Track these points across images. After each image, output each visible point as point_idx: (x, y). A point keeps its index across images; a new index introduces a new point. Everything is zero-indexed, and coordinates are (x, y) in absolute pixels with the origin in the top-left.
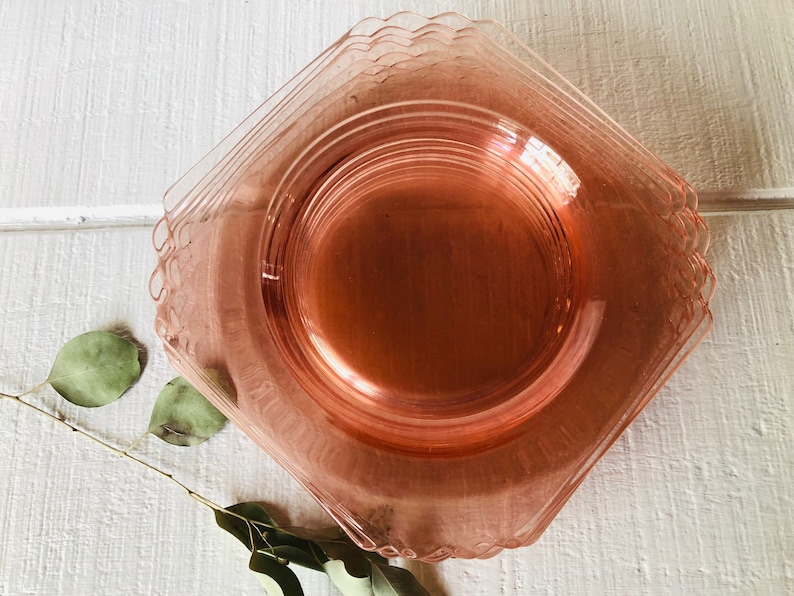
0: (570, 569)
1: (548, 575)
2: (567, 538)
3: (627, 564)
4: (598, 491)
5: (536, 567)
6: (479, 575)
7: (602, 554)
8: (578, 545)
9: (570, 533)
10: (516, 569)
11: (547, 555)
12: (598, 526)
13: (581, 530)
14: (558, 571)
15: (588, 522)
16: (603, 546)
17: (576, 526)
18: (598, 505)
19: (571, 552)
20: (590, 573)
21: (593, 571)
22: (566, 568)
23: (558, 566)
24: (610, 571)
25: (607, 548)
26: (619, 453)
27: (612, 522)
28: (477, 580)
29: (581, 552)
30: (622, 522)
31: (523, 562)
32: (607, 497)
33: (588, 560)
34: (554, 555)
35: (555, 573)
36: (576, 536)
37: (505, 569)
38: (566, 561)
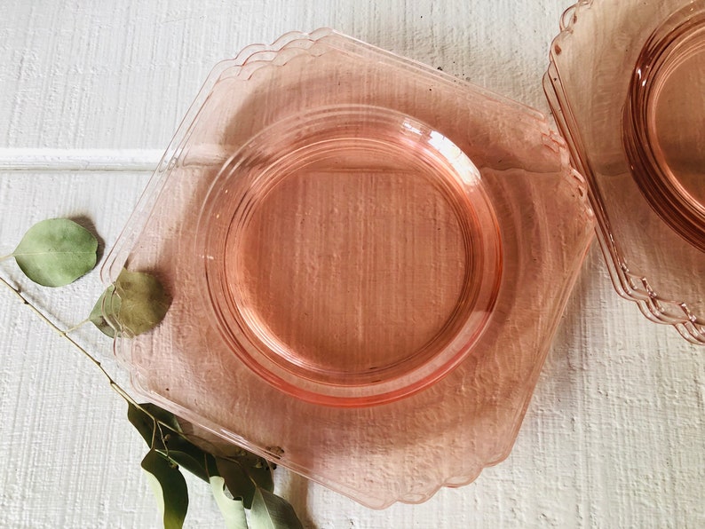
0: (645, 518)
1: (624, 522)
2: (642, 488)
3: (699, 515)
4: (673, 444)
5: (611, 514)
6: (557, 518)
7: (676, 505)
8: (653, 495)
9: (645, 483)
10: (593, 515)
11: (622, 503)
12: (672, 478)
13: (656, 481)
14: (633, 519)
15: (663, 474)
16: (677, 497)
17: (651, 477)
18: (673, 457)
19: (646, 502)
20: (664, 522)
21: (667, 521)
22: (641, 517)
23: (633, 514)
24: (683, 521)
25: (680, 499)
26: (693, 409)
27: (685, 475)
28: (554, 523)
29: (656, 502)
30: (696, 475)
31: (599, 508)
32: (682, 451)
33: (662, 510)
34: (629, 504)
35: (631, 521)
36: (651, 486)
37: (582, 514)
38: (640, 509)
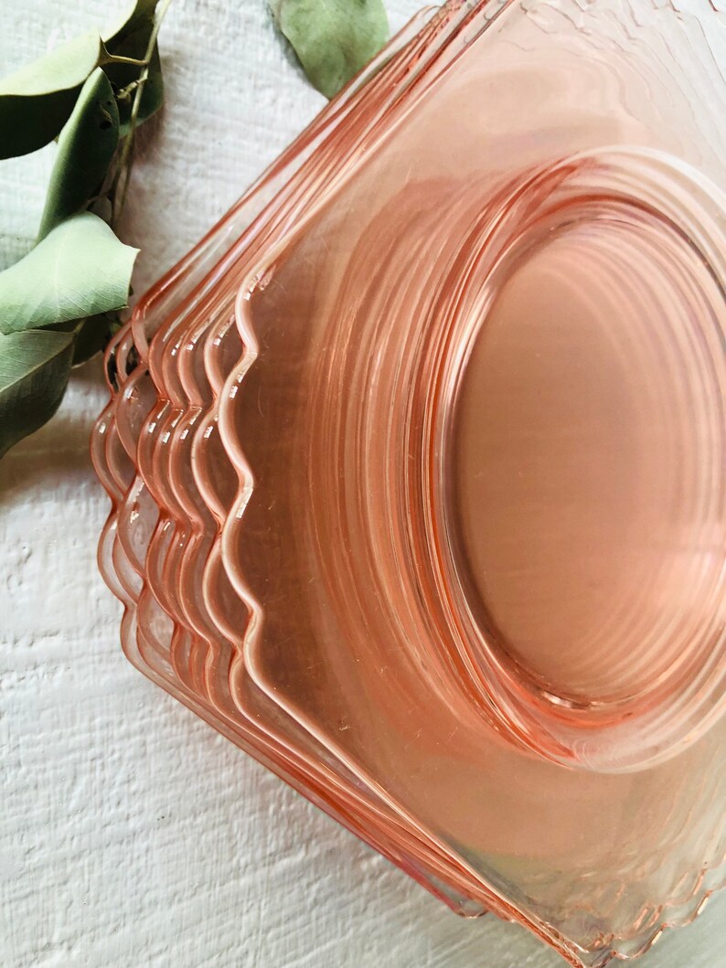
0: (43, 793)
1: (29, 745)
2: (108, 773)
3: (59, 917)
4: (199, 820)
5: (48, 712)
6: (25, 587)
7: (76, 857)
8: (97, 798)
9: (120, 778)
10: (41, 670)
11: (73, 734)
12: (135, 835)
13: (125, 801)
14: (40, 766)
15: (141, 812)
16: (95, 854)
17: (133, 787)
18: (175, 826)
19: (79, 789)
20: (37, 840)
21: (41, 846)
22: (46, 783)
23: (49, 764)
24: (42, 884)
25: (91, 864)
26: (265, 846)
27: (142, 861)
28: (14, 581)
29: (81, 809)
30: (144, 885)
31: (56, 684)
32: (189, 841)
33: (65, 828)
34: (72, 751)
35: (34, 761)
36: (114, 792)
37: (41, 644)
38: (62, 779)
